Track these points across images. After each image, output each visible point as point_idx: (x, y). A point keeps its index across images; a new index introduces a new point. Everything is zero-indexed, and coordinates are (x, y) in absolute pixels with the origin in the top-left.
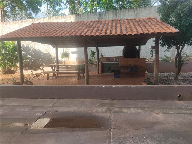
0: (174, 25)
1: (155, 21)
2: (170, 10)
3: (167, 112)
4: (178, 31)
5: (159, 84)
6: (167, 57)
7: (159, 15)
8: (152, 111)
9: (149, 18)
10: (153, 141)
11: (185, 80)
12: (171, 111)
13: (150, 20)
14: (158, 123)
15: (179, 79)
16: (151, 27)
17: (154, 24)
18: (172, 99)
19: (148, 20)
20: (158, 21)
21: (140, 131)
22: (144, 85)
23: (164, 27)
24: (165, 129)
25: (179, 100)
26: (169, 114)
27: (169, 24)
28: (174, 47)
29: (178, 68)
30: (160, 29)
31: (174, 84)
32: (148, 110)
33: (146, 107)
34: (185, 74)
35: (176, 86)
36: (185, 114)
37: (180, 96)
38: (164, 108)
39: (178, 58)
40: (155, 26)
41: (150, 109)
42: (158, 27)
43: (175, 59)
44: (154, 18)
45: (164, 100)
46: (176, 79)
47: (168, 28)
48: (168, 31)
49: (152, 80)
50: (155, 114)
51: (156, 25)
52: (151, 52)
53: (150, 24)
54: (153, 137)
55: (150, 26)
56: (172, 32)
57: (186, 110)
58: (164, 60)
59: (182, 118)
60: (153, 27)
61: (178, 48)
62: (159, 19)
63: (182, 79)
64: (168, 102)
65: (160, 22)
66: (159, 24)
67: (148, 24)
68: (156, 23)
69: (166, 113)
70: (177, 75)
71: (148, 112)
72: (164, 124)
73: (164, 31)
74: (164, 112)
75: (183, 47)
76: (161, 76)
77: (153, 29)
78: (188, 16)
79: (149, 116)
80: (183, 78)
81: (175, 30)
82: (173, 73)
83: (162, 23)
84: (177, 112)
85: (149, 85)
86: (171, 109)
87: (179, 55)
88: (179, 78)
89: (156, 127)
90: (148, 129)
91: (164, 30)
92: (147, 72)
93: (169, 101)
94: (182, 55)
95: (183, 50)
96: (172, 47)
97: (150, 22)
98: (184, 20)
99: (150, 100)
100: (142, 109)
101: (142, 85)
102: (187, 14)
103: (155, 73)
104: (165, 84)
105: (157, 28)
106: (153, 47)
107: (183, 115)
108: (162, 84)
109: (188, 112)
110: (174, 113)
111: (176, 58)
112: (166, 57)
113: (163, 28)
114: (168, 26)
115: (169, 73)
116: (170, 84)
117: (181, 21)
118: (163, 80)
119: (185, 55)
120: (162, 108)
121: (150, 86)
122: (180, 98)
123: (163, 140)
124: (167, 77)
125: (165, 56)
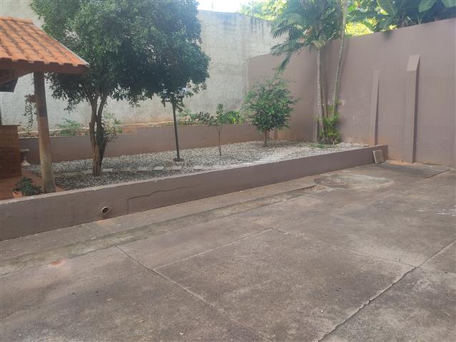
0: (76, 49)
1: (30, 31)
2: (64, 11)
3: (80, 252)
4: (85, 63)
5: (57, 188)
6: (74, 124)
7: (39, 18)
8: (43, 259)
9: (12, 20)
10: (44, 334)
11: (116, 173)
12: (88, 246)
13: (14, 26)
14: (58, 284)
15: (104, 173)
16: (16, 44)
17: (26, 38)
18: (89, 219)
19: (9, 25)
20: (37, 33)
21: (8, 323)
22: (18, 199)
23: (51, 49)
24: (73, 294)
25: (105, 218)
26: (83, 255)
27: (65, 44)
28: (85, 100)
29: (97, 148)
30: (43, 53)
31: (92, 185)
32: (30, 260)
33: (26, 253)
34: (116, 160)
35: (94, 188)
36: (116, 245)
37: (105, 210)
38: (71, 245)
39: (96, 127)
40: (29, 44)
41: (36, 257)
42: (37, 47)
43: (88, 128)
44: (26, 23)
45: (72, 226)
46: (97, 172)
47: (61, 52)
48: (62, 60)
49: (38, 182)
50: (50, 266)
51: (32, 42)
52: (29, 110)
53: (13, 35)
54: (44, 325)
55: (13, 41)
56: (72, 64)
57: (118, 238)
58: (68, 132)
59: (111, 256)
60: (24, 46)
61: (93, 103)
62: (41, 29)
63: (110, 173)
64: (82, 229)
65: (42, 37)
66: (39, 39)
67: (7, 35)
68: (32, 37)
69: (75, 256)
70: (97, 163)
71: (32, 265)
72: (72, 283)
73: (53, 60)
74: (73, 253)
75: (104, 102)
76: (64, 169)
77: (23, 51)
78: (102, 34)
79: (33, 275)
80: (111, 170)
81: (78, 60)
82: (90, 161)
83: (46, 39)
84: (101, 246)
85: (30, 195)
86: (87, 242)
87: (97, 118)
88: (104, 170)
89: (53, 296)
90: (32, 308)
91: (53, 56)
92: (26, 164)
93: (83, 225)
94: (104, 120)
95: (104, 109)
96: (79, 101)
97: (14, 30)
98: (96, 42)
99: (36, 235)
100: (16, 261)
101: (13, 198)
102: (100, 29)
103: (42, 163)
104: (73, 188)
105: (35, 50)
106: (30, 99)
107: (114, 249)
108: (66, 188)
109: (122, 239)
110: (95, 251)
111: (92, 125)
112: (70, 124)
113: (50, 52)
114: (63, 51)
115: (83, 162)
116: (84, 187)
117: (91, 43)
118: (69, 179)
119: (112, 121)
120: (68, 246)
121: (32, 197)
122: (106, 214)
123: (69, 320)
124: (78, 170)
125: (69, 122)
